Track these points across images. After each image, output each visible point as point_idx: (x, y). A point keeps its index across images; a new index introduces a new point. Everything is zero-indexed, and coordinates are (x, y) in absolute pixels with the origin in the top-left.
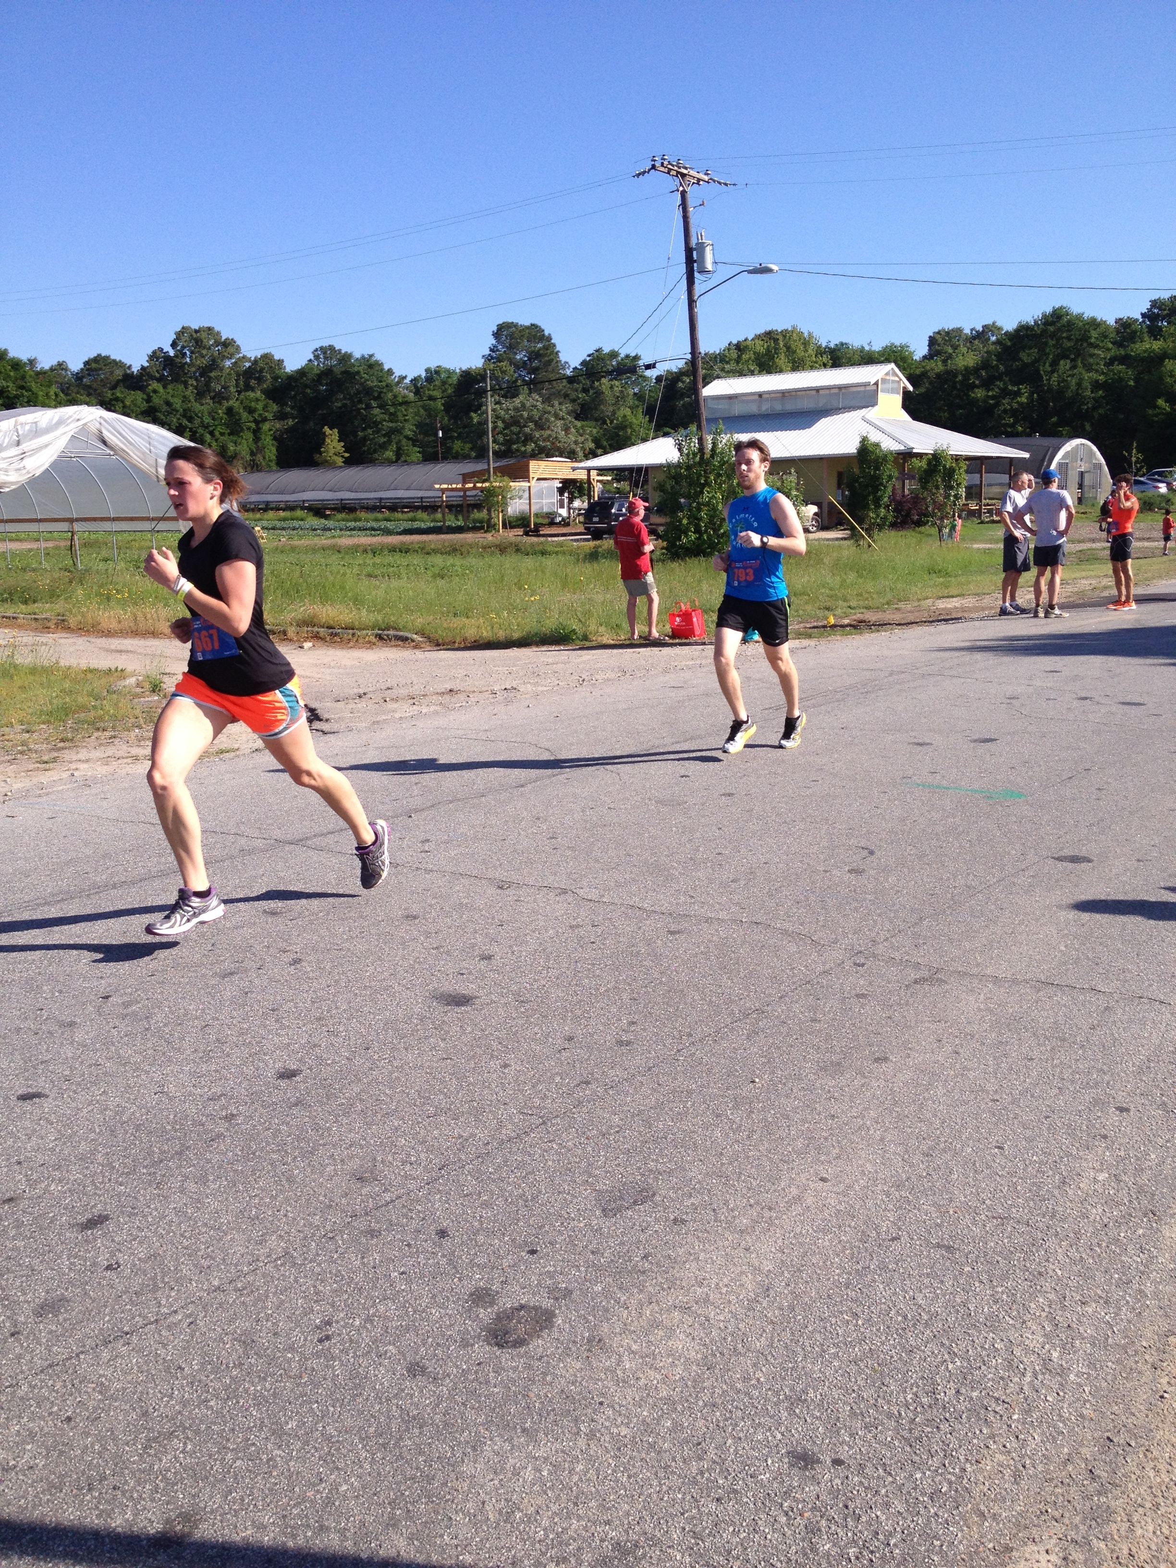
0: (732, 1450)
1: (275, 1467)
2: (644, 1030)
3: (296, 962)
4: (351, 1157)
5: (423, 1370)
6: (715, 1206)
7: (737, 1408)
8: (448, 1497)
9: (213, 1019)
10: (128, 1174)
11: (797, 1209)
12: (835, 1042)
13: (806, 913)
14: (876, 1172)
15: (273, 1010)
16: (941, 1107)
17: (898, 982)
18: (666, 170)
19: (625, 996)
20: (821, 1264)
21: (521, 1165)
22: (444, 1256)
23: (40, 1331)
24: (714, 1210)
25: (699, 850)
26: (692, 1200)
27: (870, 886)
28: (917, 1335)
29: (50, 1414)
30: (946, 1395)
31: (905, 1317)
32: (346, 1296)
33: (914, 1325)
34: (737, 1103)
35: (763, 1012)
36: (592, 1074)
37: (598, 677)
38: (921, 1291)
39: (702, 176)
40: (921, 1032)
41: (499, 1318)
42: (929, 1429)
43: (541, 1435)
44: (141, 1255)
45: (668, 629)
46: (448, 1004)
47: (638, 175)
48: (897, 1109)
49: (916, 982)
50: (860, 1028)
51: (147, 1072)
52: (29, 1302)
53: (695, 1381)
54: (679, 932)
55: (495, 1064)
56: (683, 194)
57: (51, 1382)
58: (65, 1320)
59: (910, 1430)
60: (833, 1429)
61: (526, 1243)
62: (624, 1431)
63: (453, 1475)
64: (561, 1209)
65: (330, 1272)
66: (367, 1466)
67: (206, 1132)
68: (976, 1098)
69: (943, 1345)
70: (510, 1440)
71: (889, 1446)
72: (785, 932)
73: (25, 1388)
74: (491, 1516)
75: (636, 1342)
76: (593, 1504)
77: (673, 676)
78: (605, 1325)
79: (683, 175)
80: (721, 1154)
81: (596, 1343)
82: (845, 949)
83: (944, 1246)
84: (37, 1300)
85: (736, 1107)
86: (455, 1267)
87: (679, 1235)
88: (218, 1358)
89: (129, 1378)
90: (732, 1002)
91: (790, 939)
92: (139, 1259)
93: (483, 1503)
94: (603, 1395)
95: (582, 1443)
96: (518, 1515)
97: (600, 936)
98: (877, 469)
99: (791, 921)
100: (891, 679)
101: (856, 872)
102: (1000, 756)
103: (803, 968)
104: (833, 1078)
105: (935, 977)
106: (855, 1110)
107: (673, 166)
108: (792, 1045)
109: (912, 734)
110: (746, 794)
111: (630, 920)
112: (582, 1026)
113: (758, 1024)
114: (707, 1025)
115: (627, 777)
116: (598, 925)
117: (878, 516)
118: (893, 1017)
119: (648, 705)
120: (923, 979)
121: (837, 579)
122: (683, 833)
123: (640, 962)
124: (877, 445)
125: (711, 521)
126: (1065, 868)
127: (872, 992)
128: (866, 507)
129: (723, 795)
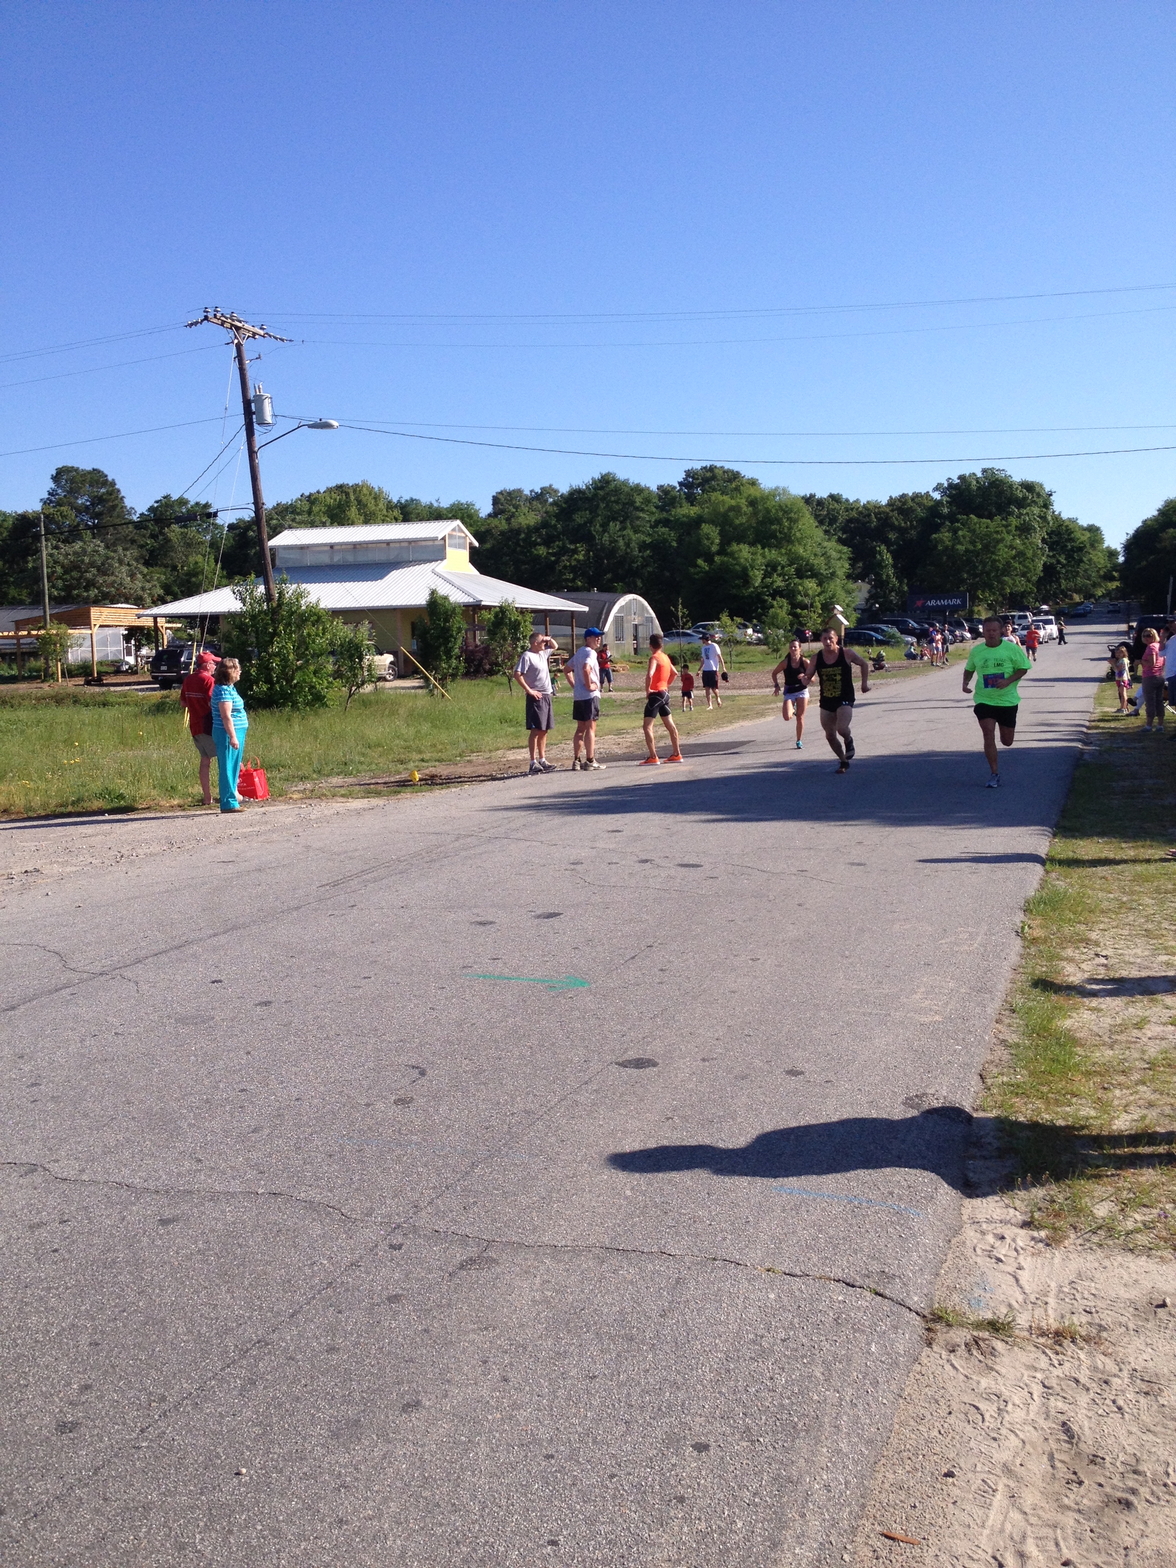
2: (100, 1398)
12: (354, 1384)
13: (338, 1171)
17: (441, 1269)
18: (220, 322)
19: (84, 1340)
25: (217, 1088)
27: (417, 1122)
35: (267, 1344)
37: (138, 851)
39: (257, 330)
40: (464, 1352)
47: (191, 325)
48: (427, 1494)
49: (462, 1267)
54: (173, 1220)
56: (239, 347)
68: (526, 1456)
72: (310, 1205)
77: (225, 847)
82: (382, 1223)
90: (228, 1331)
91: (315, 1216)
97: (68, 1238)
98: (446, 620)
99: (318, 1186)
100: (457, 844)
101: (401, 1102)
102: (564, 934)
103: (326, 1262)
104: (347, 1449)
105: (485, 1255)
106: (371, 1503)
107: (227, 318)
108: (298, 1398)
109: (475, 911)
110: (286, 1002)
111: (112, 1208)
112: (12, 1404)
113: (257, 1366)
114: (189, 1377)
115: (146, 987)
116: (68, 1221)
117: (450, 666)
118: (431, 1328)
119: (190, 886)
120: (471, 1260)
121: (412, 731)
122: (202, 1062)
123: (114, 1277)
124: (446, 598)
125: (283, 671)
126: (630, 1076)
127: (408, 1291)
128: (438, 658)
129: (259, 1004)
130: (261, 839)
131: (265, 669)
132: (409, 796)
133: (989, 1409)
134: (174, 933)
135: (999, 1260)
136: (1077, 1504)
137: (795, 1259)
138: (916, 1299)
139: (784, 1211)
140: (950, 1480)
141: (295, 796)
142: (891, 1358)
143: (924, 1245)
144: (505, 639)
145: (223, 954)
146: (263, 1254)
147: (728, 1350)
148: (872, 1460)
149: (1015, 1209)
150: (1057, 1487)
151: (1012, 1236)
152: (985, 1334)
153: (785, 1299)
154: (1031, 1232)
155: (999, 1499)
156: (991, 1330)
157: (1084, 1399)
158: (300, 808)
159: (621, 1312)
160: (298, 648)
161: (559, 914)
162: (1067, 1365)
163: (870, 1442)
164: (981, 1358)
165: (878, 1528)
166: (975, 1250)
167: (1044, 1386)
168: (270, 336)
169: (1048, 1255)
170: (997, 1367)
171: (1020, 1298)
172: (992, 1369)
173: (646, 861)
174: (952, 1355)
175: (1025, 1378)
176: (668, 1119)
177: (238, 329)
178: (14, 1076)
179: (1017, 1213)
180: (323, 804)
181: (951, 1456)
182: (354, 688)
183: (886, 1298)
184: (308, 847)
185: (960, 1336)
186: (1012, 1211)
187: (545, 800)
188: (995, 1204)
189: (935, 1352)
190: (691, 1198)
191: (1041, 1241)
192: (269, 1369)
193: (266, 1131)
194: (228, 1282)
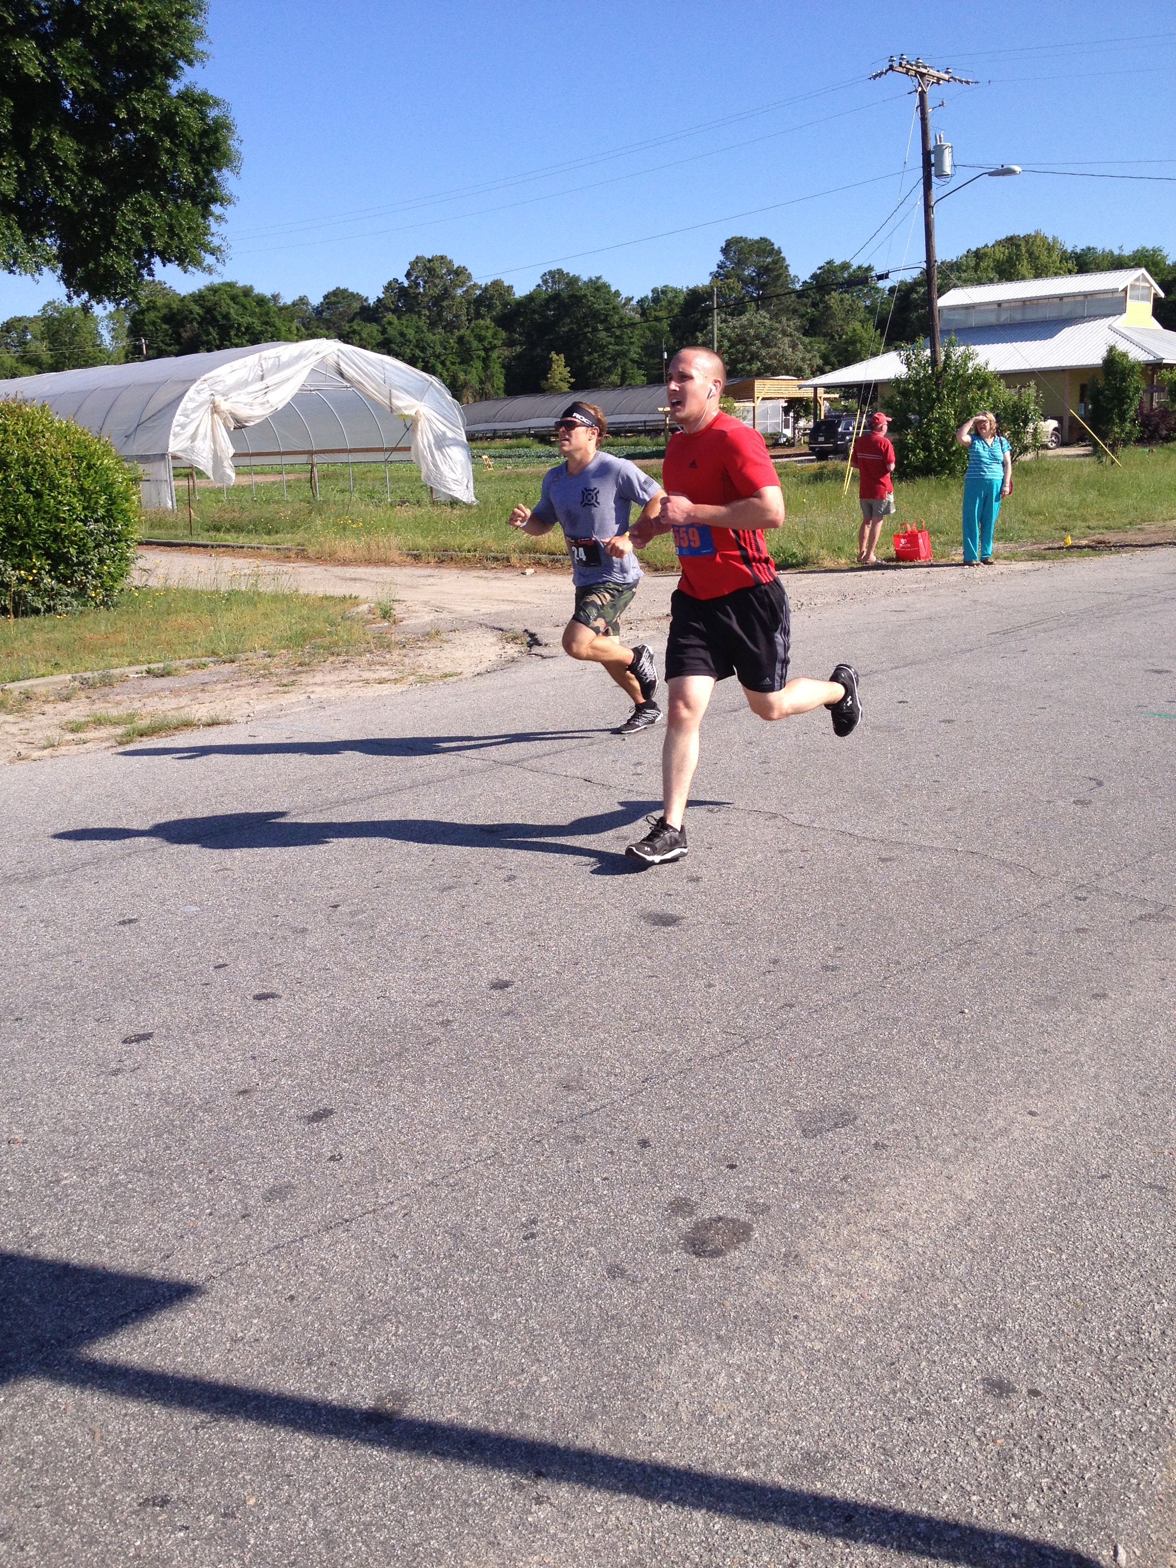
0: (925, 1373)
1: (480, 1355)
2: (851, 956)
3: (511, 878)
4: (559, 1066)
5: (623, 1272)
6: (918, 1133)
7: (932, 1331)
8: (643, 1395)
9: (432, 930)
10: (352, 1071)
11: (1002, 1141)
12: (1050, 977)
13: (1026, 844)
14: (1088, 1108)
15: (488, 923)
16: (1161, 1047)
17: (1122, 917)
18: (904, 70)
20: (1026, 1196)
21: (723, 1082)
22: (645, 1165)
23: (268, 1214)
24: (917, 1137)
25: (914, 777)
26: (895, 1126)
27: (1097, 818)
28: (1123, 1274)
29: (275, 1292)
30: (1150, 1334)
31: (1112, 1255)
32: (551, 1197)
33: (1121, 1264)
34: (945, 1033)
35: (976, 943)
36: (796, 997)
37: (816, 601)
38: (1129, 1231)
39: (942, 75)
40: (1144, 970)
41: (696, 1228)
42: (1131, 1368)
43: (736, 1343)
44: (362, 1148)
45: (892, 552)
46: (655, 924)
47: (875, 77)
48: (1115, 1047)
49: (1141, 918)
50: (1078, 963)
51: (371, 978)
52: (259, 1187)
53: (890, 1302)
54: (890, 859)
55: (700, 983)
56: (922, 95)
57: (277, 1263)
58: (291, 1205)
59: (1111, 1367)
60: (1031, 1359)
61: (726, 1158)
62: (818, 1346)
63: (648, 1375)
64: (761, 1127)
65: (537, 1174)
66: (566, 1360)
67: (424, 1036)
69: (1150, 1285)
70: (705, 1346)
71: (1088, 1381)
72: (1002, 863)
73: (253, 1266)
74: (684, 1417)
75: (832, 1260)
76: (784, 1413)
77: (894, 599)
78: (802, 1242)
79: (922, 75)
80: (926, 1082)
81: (792, 1259)
82: (1067, 882)
83: (1156, 1186)
84: (266, 1186)
85: (944, 1035)
86: (656, 1177)
87: (880, 1159)
88: (430, 1248)
89: (348, 1263)
91: (1008, 870)
92: (360, 1152)
93: (677, 1404)
94: (797, 1308)
95: (775, 1353)
96: (711, 1418)
97: (809, 861)
98: (1123, 380)
99: (1009, 852)
100: (1129, 603)
101: (1083, 803)
103: (1020, 900)
104: (1047, 1012)
105: (1162, 913)
106: (1070, 1045)
107: (912, 66)
108: (1005, 977)
109: (1150, 661)
110: (967, 721)
111: (840, 846)
113: (970, 955)
114: (917, 953)
116: (808, 850)
117: (1123, 430)
118: (1115, 953)
119: (868, 629)
120: (1149, 915)
121: (1077, 498)
122: (898, 759)
123: (849, 889)
124: (1125, 356)
125: (942, 438)
127: (1094, 927)
128: (1110, 421)
129: (943, 721)
130: (929, 593)
145: (905, 681)
146: (966, 889)
168: (955, 79)
178: (748, 756)
192: (979, 958)
193: (960, 811)
194: (940, 902)
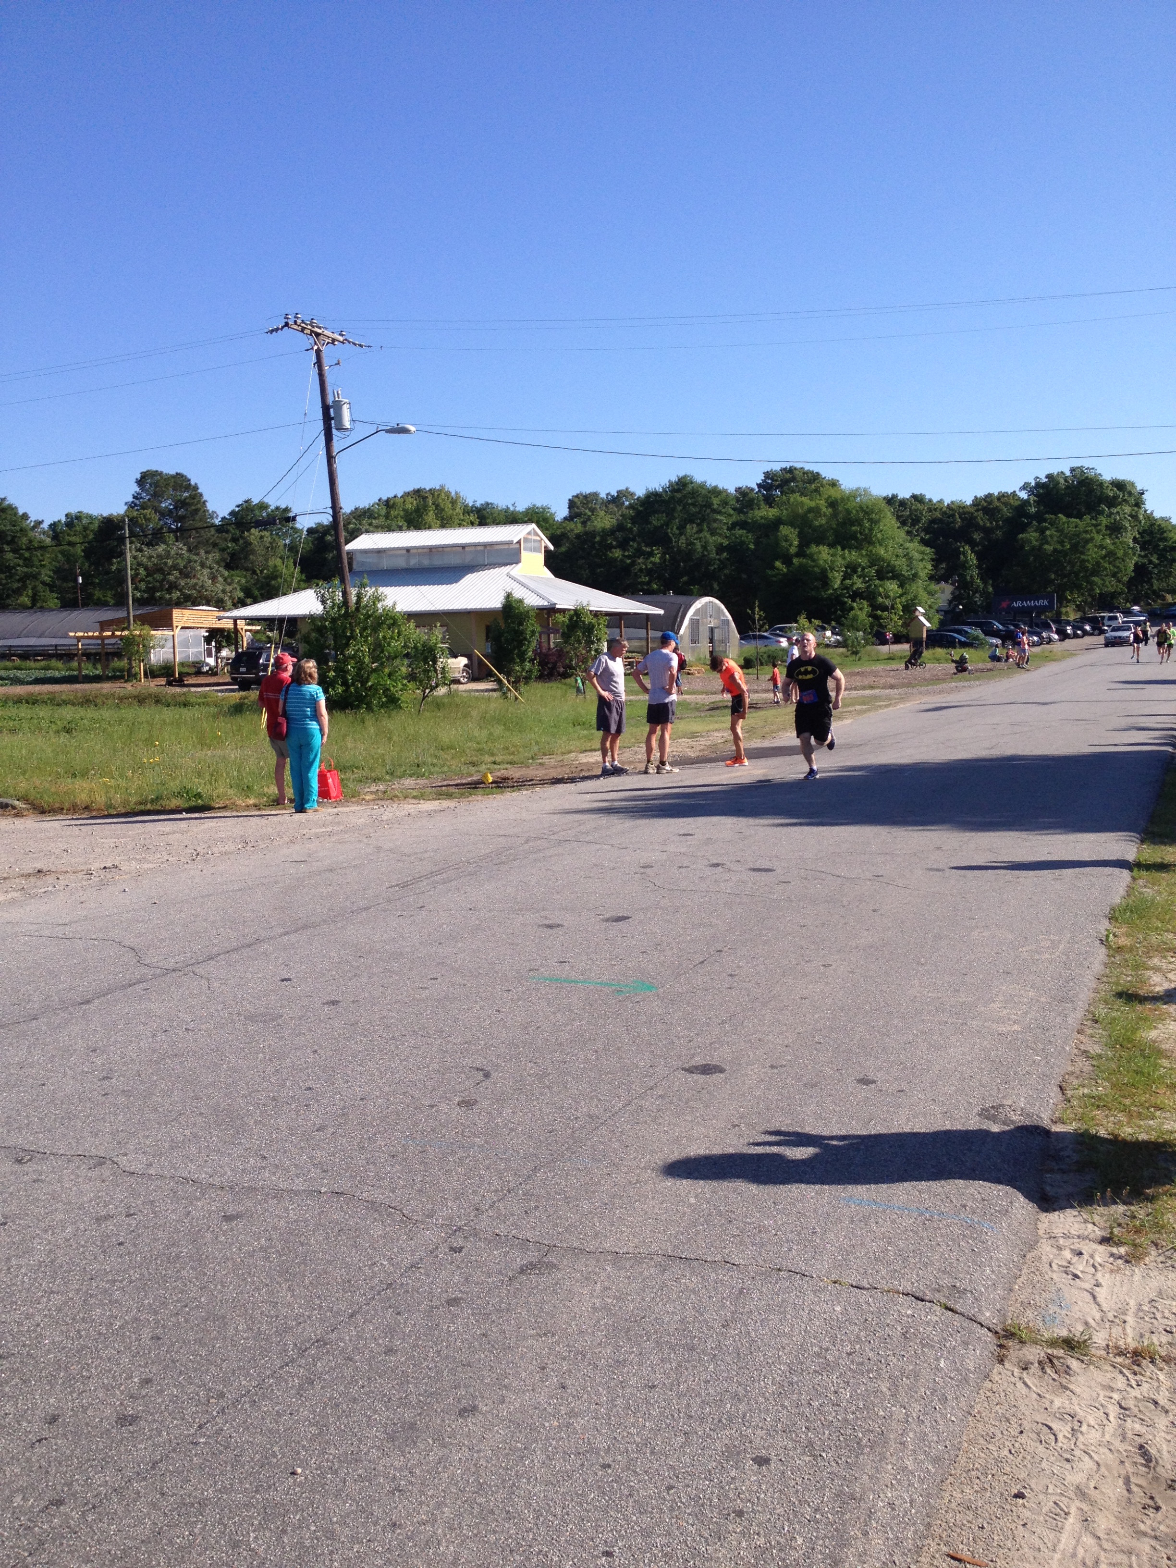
12: (411, 1387)
13: (401, 1172)
17: (500, 1273)
18: (300, 328)
19: (146, 1334)
25: (284, 1085)
27: (481, 1124)
34: (267, 1516)
35: (325, 1344)
36: (70, 1485)
39: (337, 336)
47: (272, 332)
48: (481, 1500)
49: (522, 1271)
50: (446, 1358)
54: (237, 1216)
56: (318, 353)
68: (582, 1465)
72: (372, 1206)
82: (442, 1225)
85: (263, 1524)
90: (288, 1329)
91: (376, 1216)
97: (133, 1231)
98: (521, 624)
99: (381, 1187)
100: (526, 847)
101: (467, 1104)
102: (633, 937)
103: (386, 1263)
104: (402, 1452)
105: (545, 1259)
106: (425, 1508)
107: (307, 324)
108: (355, 1399)
109: (543, 914)
110: (353, 1001)
111: (178, 1203)
112: (75, 1395)
113: (315, 1366)
114: (248, 1374)
115: (217, 984)
116: (134, 1214)
117: (523, 669)
118: (489, 1333)
119: (263, 884)
120: (531, 1265)
121: (485, 733)
122: (270, 1060)
123: (177, 1272)
124: (521, 601)
125: (358, 674)
126: (696, 1082)
127: (467, 1294)
128: (512, 661)
129: (327, 1003)
130: (333, 839)
131: (341, 671)
132: (480, 798)
133: (1063, 1429)
134: (246, 930)
135: (1076, 1276)
136: (1154, 1530)
137: (862, 1271)
138: (988, 1314)
139: (852, 1222)
140: (1020, 1501)
141: (367, 798)
142: (961, 1375)
143: (998, 1259)
144: (579, 642)
145: (292, 952)
146: (325, 1253)
147: (792, 1363)
148: (939, 1479)
149: (1094, 1224)
150: (1132, 1512)
151: (1090, 1251)
152: (1060, 1352)
153: (852, 1312)
154: (1110, 1248)
155: (1072, 1523)
156: (1066, 1348)
157: (1162, 1422)
158: (373, 809)
159: (682, 1321)
160: (374, 650)
161: (629, 918)
162: (1145, 1386)
163: (936, 1460)
164: (1055, 1376)
165: (944, 1549)
166: (1051, 1266)
167: (1121, 1407)
168: (349, 342)
169: (1127, 1272)
170: (1072, 1387)
171: (1098, 1316)
172: (1066, 1388)
173: (717, 865)
174: (1025, 1373)
175: (1101, 1398)
176: (734, 1126)
177: (318, 335)
178: (86, 1069)
179: (1096, 1229)
180: (395, 806)
181: (1021, 1477)
182: (427, 691)
183: (956, 1312)
184: (379, 848)
185: (1033, 1353)
186: (1090, 1226)
187: (617, 804)
188: (1072, 1219)
189: (1007, 1370)
190: (756, 1207)
191: (1120, 1257)
192: (327, 1369)
193: (331, 1130)
194: (288, 1280)
